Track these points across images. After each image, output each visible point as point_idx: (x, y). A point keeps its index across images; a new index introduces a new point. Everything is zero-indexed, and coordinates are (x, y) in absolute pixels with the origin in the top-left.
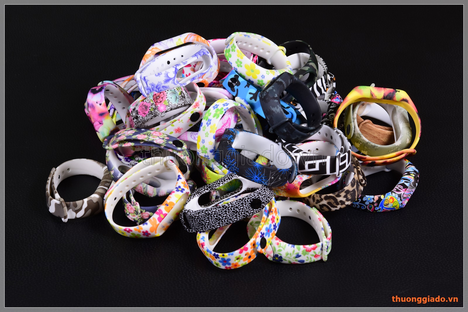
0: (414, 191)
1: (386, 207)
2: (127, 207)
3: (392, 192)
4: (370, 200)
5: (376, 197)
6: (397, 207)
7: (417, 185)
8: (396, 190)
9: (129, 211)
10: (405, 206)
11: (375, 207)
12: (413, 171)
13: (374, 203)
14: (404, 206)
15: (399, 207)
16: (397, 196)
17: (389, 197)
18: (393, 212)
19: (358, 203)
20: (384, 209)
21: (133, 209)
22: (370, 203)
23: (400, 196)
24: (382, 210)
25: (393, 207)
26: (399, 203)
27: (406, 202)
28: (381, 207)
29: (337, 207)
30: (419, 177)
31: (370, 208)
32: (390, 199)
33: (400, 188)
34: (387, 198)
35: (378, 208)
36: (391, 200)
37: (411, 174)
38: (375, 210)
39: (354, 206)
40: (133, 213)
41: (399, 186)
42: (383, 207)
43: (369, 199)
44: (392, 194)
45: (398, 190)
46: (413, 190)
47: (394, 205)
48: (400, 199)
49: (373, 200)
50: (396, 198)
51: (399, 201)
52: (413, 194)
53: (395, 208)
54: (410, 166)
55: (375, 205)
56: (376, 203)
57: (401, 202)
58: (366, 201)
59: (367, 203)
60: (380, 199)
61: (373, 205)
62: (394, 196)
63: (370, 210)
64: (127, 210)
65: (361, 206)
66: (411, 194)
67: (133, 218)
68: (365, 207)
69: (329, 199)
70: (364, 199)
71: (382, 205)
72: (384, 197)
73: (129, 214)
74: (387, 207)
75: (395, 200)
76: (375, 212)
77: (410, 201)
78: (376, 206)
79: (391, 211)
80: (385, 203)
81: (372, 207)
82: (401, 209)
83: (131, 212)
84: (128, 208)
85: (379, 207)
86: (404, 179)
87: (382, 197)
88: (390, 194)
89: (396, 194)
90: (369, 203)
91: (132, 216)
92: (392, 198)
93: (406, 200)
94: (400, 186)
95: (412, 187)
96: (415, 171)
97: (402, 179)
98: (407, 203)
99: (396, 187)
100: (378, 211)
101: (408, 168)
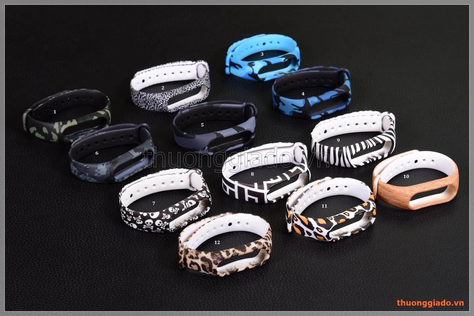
29: (208, 272)
69: (205, 261)
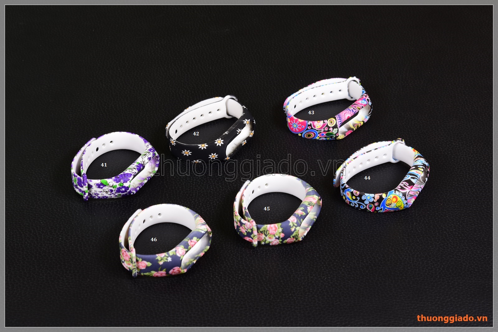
0: (422, 188)
1: (388, 207)
2: (122, 252)
3: (395, 190)
4: (370, 199)
5: (377, 196)
6: (401, 207)
7: (427, 180)
8: (400, 187)
9: (124, 258)
10: (412, 205)
11: (375, 207)
12: (422, 164)
13: (375, 202)
14: (410, 206)
15: (404, 207)
16: (401, 195)
17: (392, 196)
18: (397, 212)
19: (356, 202)
20: (386, 209)
21: (128, 256)
22: (370, 203)
23: (404, 195)
24: (384, 210)
25: (397, 207)
26: (404, 203)
27: (413, 200)
28: (382, 207)
30: (429, 170)
31: (370, 208)
32: (393, 198)
33: (405, 186)
34: (389, 197)
35: (379, 208)
36: (394, 200)
37: (419, 169)
38: (375, 210)
39: (352, 205)
40: (128, 261)
41: (404, 183)
42: (384, 207)
43: (368, 198)
44: (395, 192)
45: (402, 188)
46: (422, 186)
47: (398, 205)
48: (404, 198)
49: (373, 199)
50: (400, 197)
51: (403, 201)
52: (421, 191)
53: (399, 208)
54: (419, 158)
55: (376, 204)
56: (377, 202)
57: (405, 202)
58: (365, 200)
59: (366, 202)
60: (381, 199)
61: (373, 204)
62: (397, 195)
63: (371, 210)
64: (123, 256)
65: (360, 205)
66: (419, 191)
67: (128, 266)
68: (364, 207)
70: (363, 198)
71: (383, 205)
72: (386, 196)
73: (124, 261)
74: (390, 207)
75: (399, 199)
76: (376, 212)
77: (417, 199)
78: (377, 206)
79: (395, 211)
80: (388, 202)
81: (372, 207)
82: (406, 210)
83: (126, 259)
84: (123, 254)
85: (381, 207)
86: (411, 174)
87: (384, 196)
88: (394, 193)
89: (400, 193)
90: (368, 202)
91: (127, 264)
92: (395, 197)
93: (413, 198)
94: (406, 183)
95: (421, 182)
96: (424, 165)
97: (408, 174)
98: (414, 202)
99: (400, 184)
100: (380, 211)
101: (416, 161)
